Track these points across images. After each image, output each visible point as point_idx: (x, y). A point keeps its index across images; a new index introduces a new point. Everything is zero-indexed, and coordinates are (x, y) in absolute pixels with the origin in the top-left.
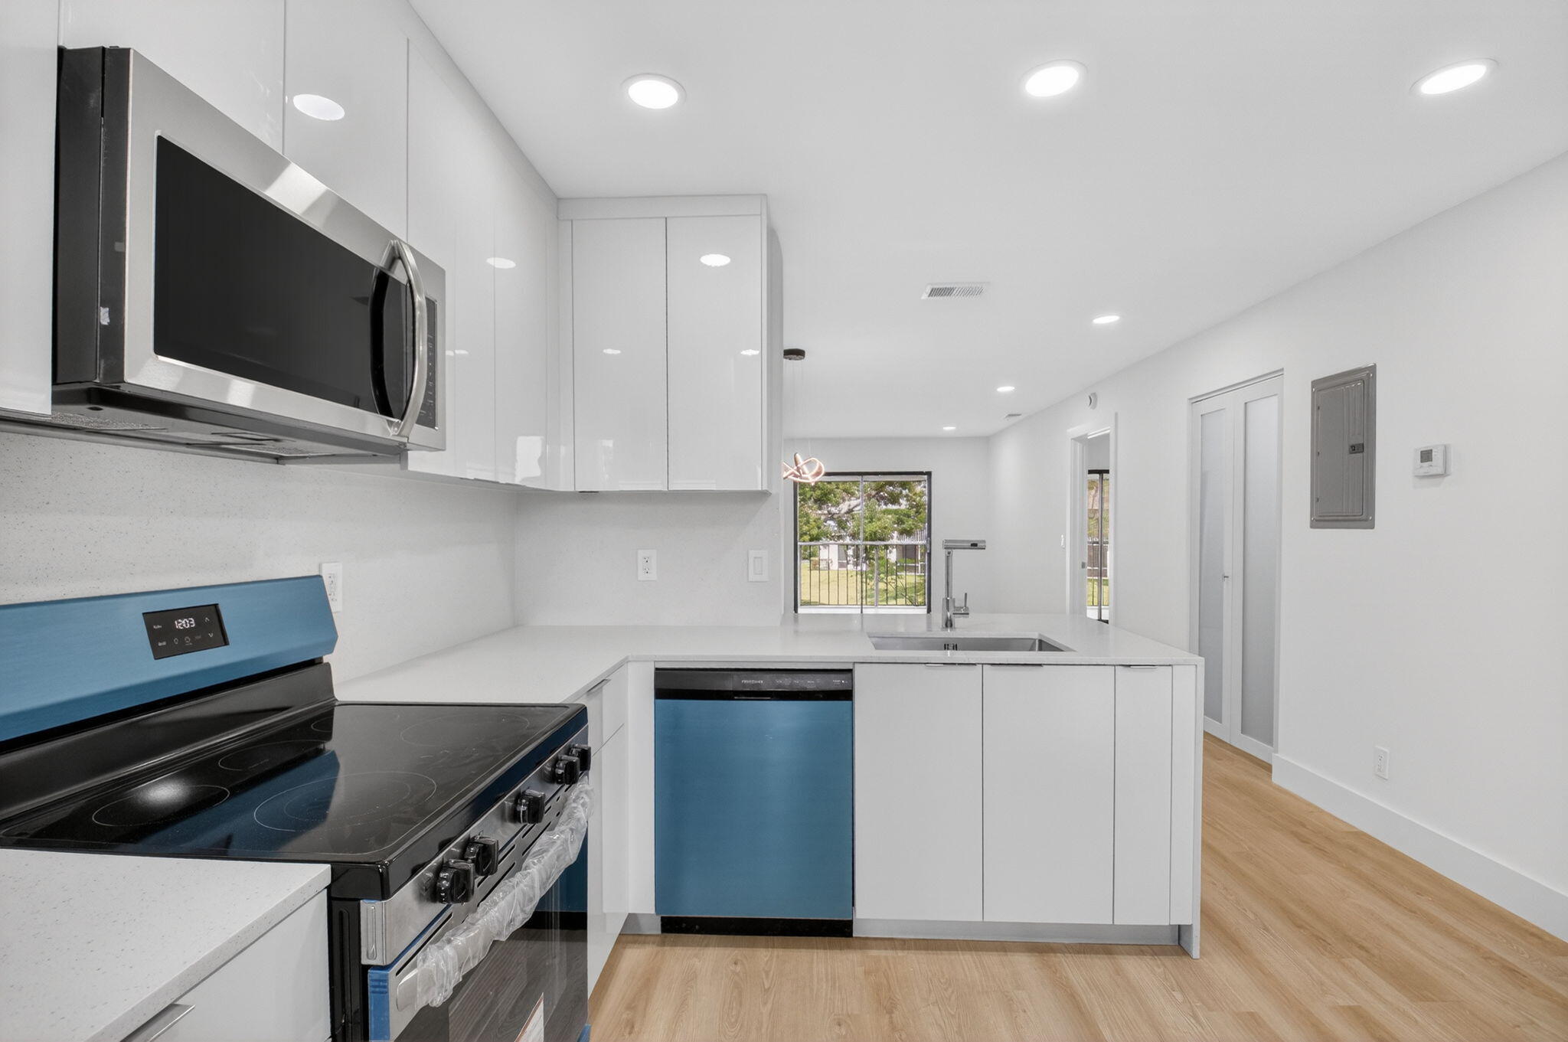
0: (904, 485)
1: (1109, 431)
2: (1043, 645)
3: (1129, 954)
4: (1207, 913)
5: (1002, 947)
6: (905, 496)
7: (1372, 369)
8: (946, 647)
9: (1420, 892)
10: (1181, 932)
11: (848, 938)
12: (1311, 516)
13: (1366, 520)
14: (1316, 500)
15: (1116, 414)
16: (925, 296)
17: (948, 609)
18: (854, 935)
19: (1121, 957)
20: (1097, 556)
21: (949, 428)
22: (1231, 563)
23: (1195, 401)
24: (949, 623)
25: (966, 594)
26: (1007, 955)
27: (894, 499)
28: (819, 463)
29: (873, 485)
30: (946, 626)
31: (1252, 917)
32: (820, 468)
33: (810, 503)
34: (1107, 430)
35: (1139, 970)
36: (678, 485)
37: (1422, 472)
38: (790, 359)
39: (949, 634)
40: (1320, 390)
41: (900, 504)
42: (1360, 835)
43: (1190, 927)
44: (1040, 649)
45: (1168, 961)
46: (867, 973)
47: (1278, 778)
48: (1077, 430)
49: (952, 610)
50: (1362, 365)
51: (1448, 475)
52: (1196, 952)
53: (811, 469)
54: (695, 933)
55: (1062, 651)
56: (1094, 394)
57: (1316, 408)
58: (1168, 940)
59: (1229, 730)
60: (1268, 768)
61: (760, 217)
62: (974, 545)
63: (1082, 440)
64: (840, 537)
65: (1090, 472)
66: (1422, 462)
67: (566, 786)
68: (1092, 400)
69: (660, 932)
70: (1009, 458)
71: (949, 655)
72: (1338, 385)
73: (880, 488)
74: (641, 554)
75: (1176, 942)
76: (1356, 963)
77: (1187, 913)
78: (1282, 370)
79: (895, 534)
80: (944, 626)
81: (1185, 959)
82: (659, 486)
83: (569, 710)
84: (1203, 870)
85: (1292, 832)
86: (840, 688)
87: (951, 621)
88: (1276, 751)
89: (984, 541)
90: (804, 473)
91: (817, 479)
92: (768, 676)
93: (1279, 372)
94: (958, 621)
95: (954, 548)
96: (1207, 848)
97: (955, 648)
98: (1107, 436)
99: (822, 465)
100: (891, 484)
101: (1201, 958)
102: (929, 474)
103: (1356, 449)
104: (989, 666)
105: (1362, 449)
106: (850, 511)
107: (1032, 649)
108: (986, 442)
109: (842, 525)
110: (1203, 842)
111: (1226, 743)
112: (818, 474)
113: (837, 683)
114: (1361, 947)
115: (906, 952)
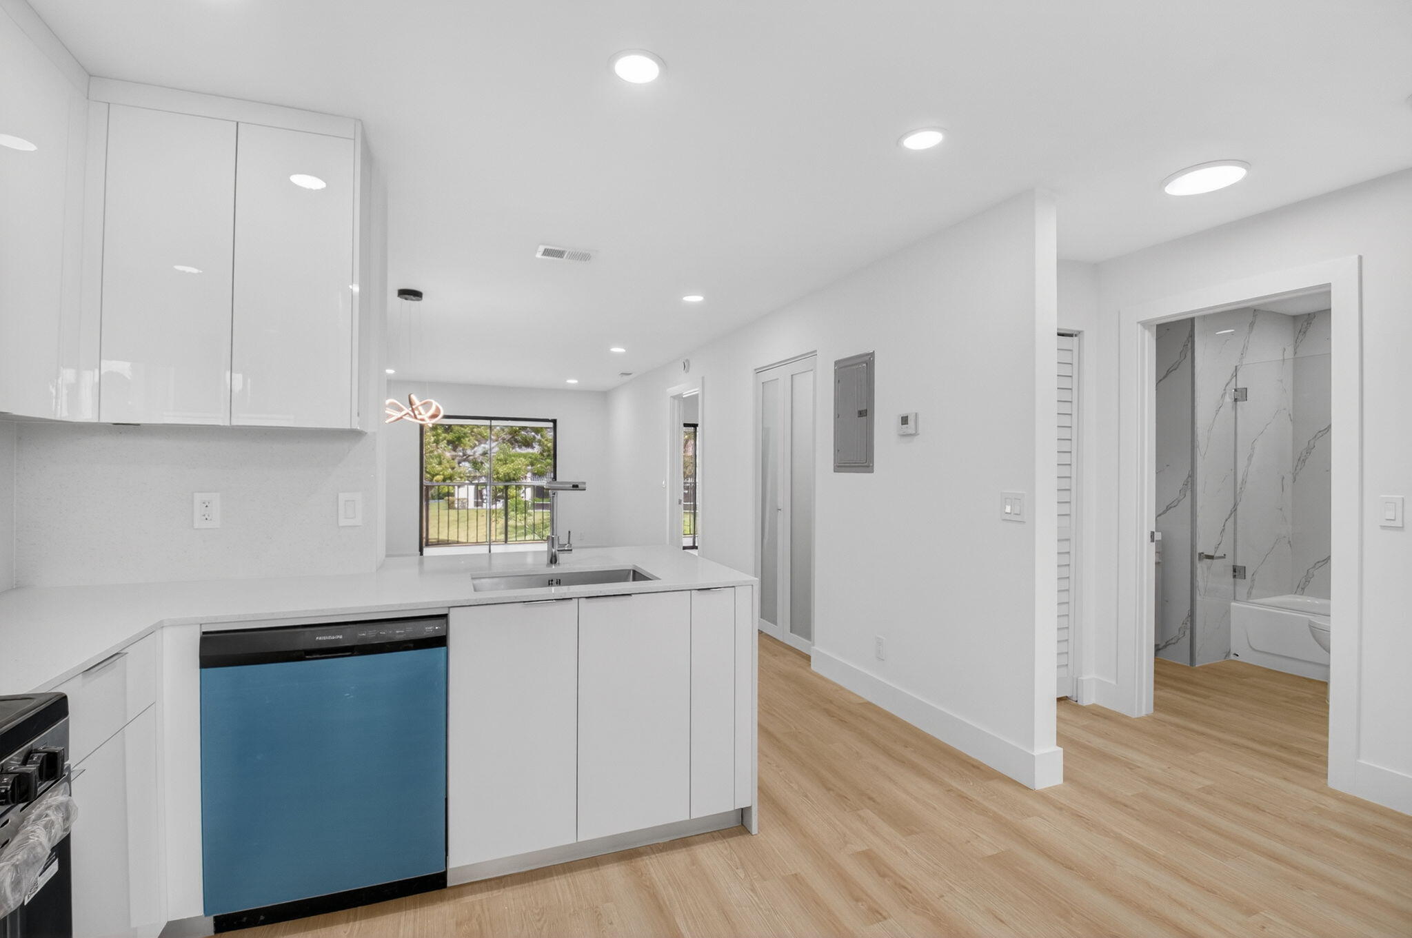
0: (537, 430)
1: (697, 393)
2: (637, 576)
3: (703, 842)
4: (764, 792)
5: (594, 862)
6: (538, 442)
7: (872, 354)
8: (550, 583)
9: (906, 745)
10: (743, 813)
11: (443, 890)
12: (835, 463)
13: (868, 467)
14: (837, 451)
15: (703, 378)
16: (539, 255)
17: (553, 546)
18: (449, 885)
19: (697, 847)
20: (691, 495)
21: (572, 381)
22: (783, 500)
23: (758, 371)
24: (553, 561)
25: (569, 532)
26: (599, 869)
27: (527, 443)
28: (435, 404)
29: (506, 430)
30: (551, 562)
31: (796, 787)
32: (438, 409)
33: (443, 444)
34: (695, 391)
35: (710, 855)
36: (241, 420)
37: (901, 433)
38: (406, 299)
39: (554, 569)
40: (841, 368)
41: (533, 448)
42: (868, 705)
43: (749, 808)
44: (634, 579)
45: (733, 842)
46: (458, 924)
47: (815, 666)
48: (674, 390)
49: (556, 547)
50: (867, 351)
51: (918, 434)
52: (755, 830)
53: (427, 409)
54: (259, 925)
55: (650, 579)
56: (687, 360)
57: (838, 381)
58: (733, 822)
59: (781, 631)
60: (808, 658)
61: (353, 141)
62: (575, 487)
63: (678, 397)
64: (475, 477)
65: (686, 425)
66: (902, 424)
67: (21, 805)
68: (686, 366)
69: (213, 934)
70: (624, 411)
71: (555, 591)
72: (852, 365)
73: (514, 432)
74: (198, 497)
75: (739, 823)
76: (868, 813)
77: (747, 797)
78: (816, 351)
79: (529, 475)
80: (549, 562)
81: (747, 837)
82: (221, 420)
83: (35, 701)
84: (760, 751)
85: (825, 709)
86: (433, 635)
87: (555, 556)
88: (813, 645)
89: (584, 483)
90: (420, 414)
91: (434, 421)
92: (349, 629)
93: (814, 353)
94: (562, 557)
95: (558, 490)
96: (763, 731)
97: (559, 583)
98: (696, 396)
99: (441, 408)
100: (524, 428)
101: (759, 832)
102: (554, 421)
103: (862, 414)
104: (584, 599)
105: (865, 413)
106: (484, 454)
107: (626, 580)
108: (604, 397)
109: (476, 465)
110: (760, 725)
111: (779, 641)
112: (434, 416)
113: (430, 630)
114: (870, 798)
115: (502, 890)
